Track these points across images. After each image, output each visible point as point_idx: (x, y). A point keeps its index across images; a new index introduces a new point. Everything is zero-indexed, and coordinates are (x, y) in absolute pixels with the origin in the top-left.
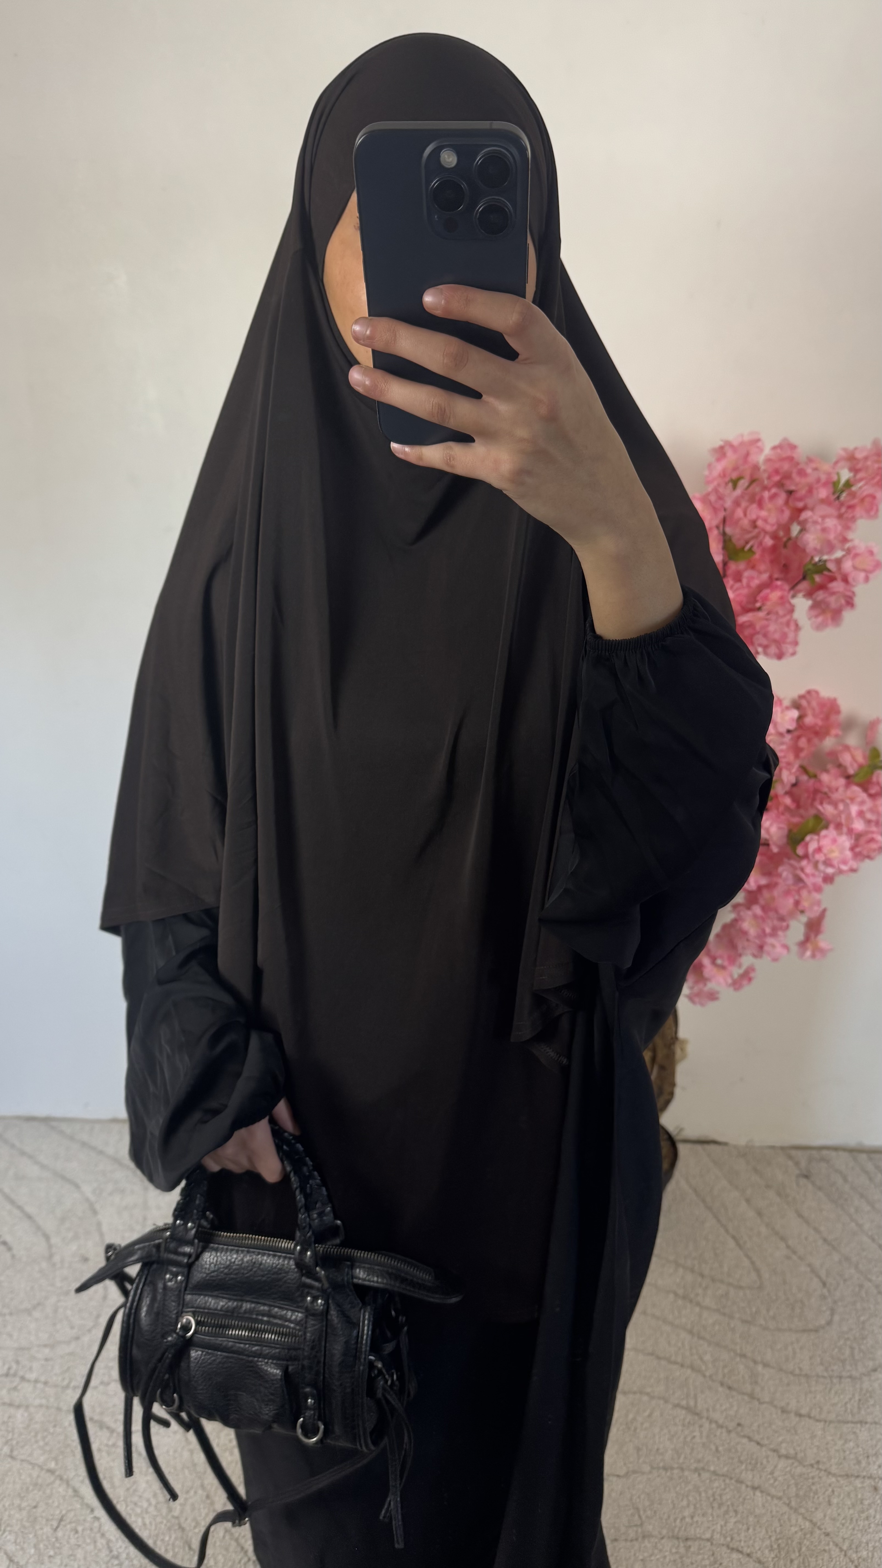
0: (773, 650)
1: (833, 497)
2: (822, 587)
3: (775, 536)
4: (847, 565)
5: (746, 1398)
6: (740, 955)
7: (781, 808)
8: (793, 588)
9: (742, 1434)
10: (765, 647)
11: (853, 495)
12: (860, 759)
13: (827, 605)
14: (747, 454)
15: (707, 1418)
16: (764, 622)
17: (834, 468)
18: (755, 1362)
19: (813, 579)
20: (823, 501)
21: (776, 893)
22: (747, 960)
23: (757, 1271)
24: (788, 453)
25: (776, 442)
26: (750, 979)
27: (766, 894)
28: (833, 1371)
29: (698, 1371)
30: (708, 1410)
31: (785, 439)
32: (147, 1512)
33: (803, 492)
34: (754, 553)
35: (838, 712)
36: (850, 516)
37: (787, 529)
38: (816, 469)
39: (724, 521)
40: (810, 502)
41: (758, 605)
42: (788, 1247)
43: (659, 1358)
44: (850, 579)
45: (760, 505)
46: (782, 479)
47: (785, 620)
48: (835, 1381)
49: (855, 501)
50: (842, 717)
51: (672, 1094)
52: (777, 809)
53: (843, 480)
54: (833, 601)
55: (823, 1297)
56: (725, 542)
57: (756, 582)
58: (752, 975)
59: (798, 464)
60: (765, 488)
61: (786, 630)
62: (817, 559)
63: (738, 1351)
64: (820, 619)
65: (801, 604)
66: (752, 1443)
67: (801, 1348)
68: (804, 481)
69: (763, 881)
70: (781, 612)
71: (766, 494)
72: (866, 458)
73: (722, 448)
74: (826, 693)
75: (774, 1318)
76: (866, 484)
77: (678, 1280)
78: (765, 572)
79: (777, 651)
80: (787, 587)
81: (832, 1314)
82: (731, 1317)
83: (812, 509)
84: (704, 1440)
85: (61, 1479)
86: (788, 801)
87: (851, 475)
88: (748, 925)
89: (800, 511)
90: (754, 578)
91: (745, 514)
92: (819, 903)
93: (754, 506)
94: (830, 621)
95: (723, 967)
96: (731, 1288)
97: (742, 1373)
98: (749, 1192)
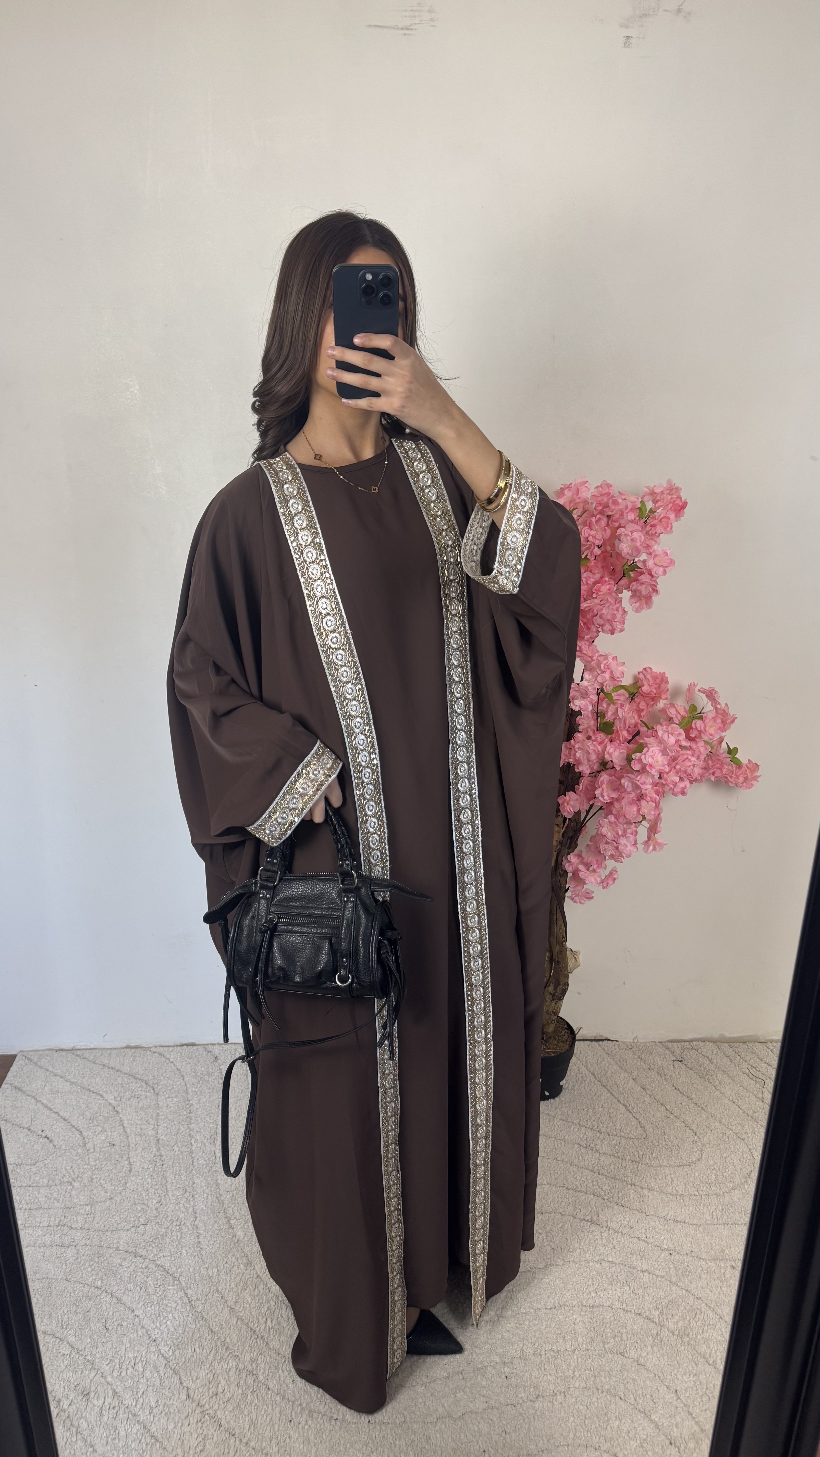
0: (608, 628)
1: (640, 520)
2: (636, 580)
4: (650, 564)
5: (636, 1211)
6: (605, 860)
8: (617, 583)
9: (633, 1236)
10: (602, 626)
11: (654, 518)
12: (683, 713)
13: (641, 593)
14: (580, 492)
15: (607, 1227)
16: (600, 608)
17: (640, 500)
18: (643, 1188)
19: (630, 576)
20: (632, 522)
21: (623, 803)
22: (610, 863)
23: (643, 1127)
24: (606, 490)
25: (598, 484)
26: (614, 879)
27: (617, 805)
31: (603, 482)
32: (176, 1310)
33: (618, 516)
35: (667, 682)
36: (653, 532)
37: (609, 542)
38: (625, 500)
40: (623, 522)
41: (594, 595)
42: (667, 1110)
44: (653, 573)
46: (603, 508)
47: (615, 607)
48: (704, 1197)
49: (656, 522)
50: (670, 686)
51: (567, 985)
53: (648, 508)
54: (644, 590)
55: (695, 1142)
57: (592, 580)
58: (615, 875)
59: (613, 497)
61: (616, 613)
62: (630, 561)
64: (638, 604)
65: (625, 595)
66: (641, 1242)
67: (677, 1177)
68: (617, 508)
70: (610, 600)
71: (593, 521)
72: (660, 494)
73: (561, 489)
74: (657, 669)
75: (656, 1158)
76: (663, 510)
77: (581, 1136)
78: (598, 573)
79: (611, 629)
80: (613, 583)
81: (701, 1153)
82: (623, 1159)
83: (625, 527)
84: (604, 1241)
85: (106, 1292)
87: (653, 504)
88: (607, 832)
89: (617, 529)
94: (645, 605)
95: (594, 871)
96: (623, 1139)
97: (632, 1195)
98: (635, 1073)
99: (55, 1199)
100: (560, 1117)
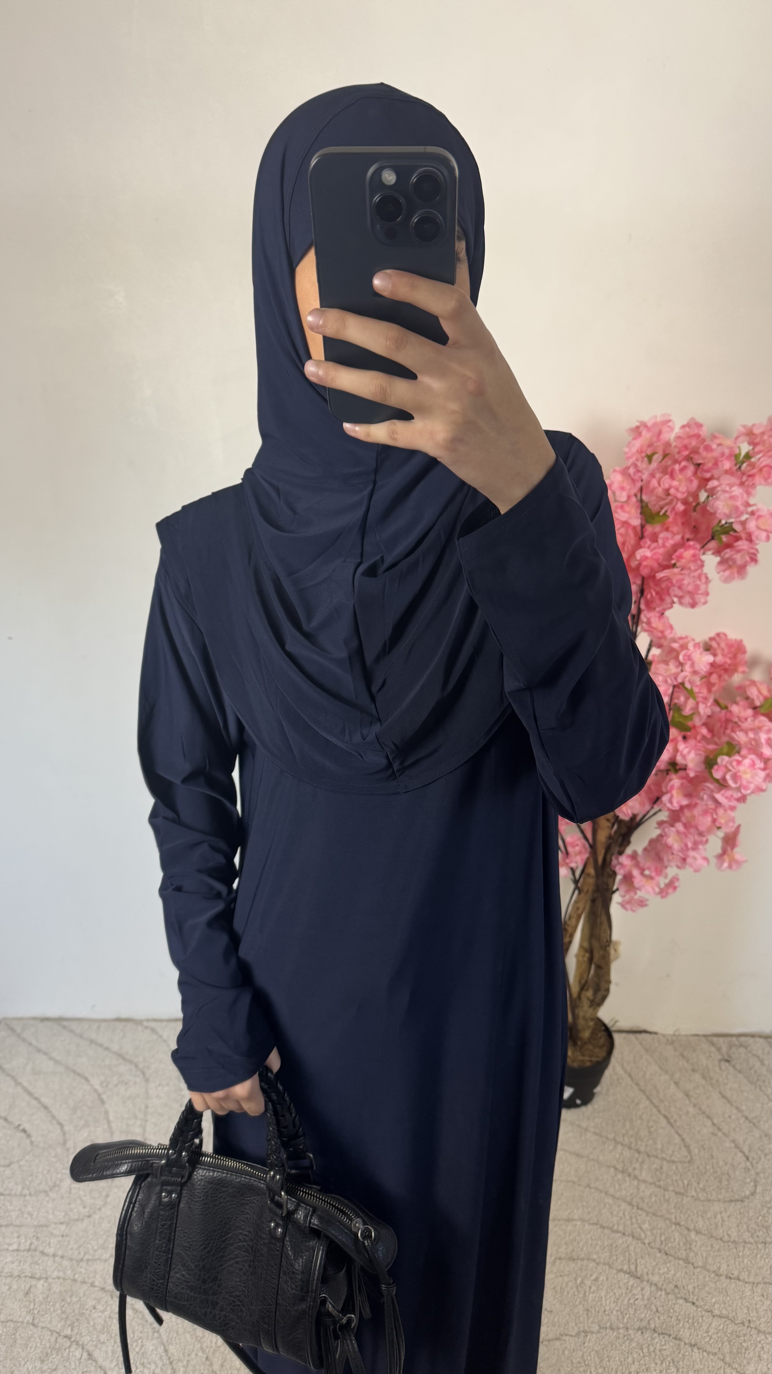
0: (687, 600)
1: (735, 468)
2: (728, 546)
3: (685, 502)
4: (751, 526)
5: (681, 1262)
6: (666, 867)
7: (699, 737)
8: (703, 547)
9: (679, 1296)
10: (680, 598)
11: (753, 466)
12: (765, 692)
13: (734, 561)
14: (660, 433)
15: (648, 1281)
16: (680, 577)
17: (735, 443)
18: (688, 1229)
19: (721, 539)
20: (727, 472)
21: (696, 812)
22: (672, 871)
23: (688, 1147)
24: (696, 431)
25: (685, 423)
26: (675, 888)
27: (687, 813)
28: (758, 1236)
29: (639, 1239)
30: (647, 1274)
31: (693, 419)
33: (710, 465)
34: (668, 517)
35: (744, 652)
36: (751, 484)
37: (696, 495)
38: (720, 445)
39: (641, 489)
40: (716, 473)
41: (673, 562)
42: (714, 1124)
43: (603, 1227)
44: (754, 538)
45: (672, 476)
46: (690, 453)
47: (696, 574)
48: (760, 1246)
49: (755, 471)
50: (747, 656)
51: (608, 990)
52: (695, 738)
53: (743, 453)
54: (738, 558)
55: (747, 1170)
56: (642, 507)
57: (670, 543)
58: (677, 884)
59: (704, 440)
60: (676, 461)
61: (698, 583)
62: (723, 522)
63: (674, 1220)
64: (727, 573)
65: (710, 561)
66: (688, 1304)
67: (729, 1217)
68: (710, 455)
69: (685, 802)
70: (693, 568)
71: (677, 467)
72: (763, 433)
73: (637, 428)
74: (733, 635)
75: (704, 1190)
76: (763, 456)
77: (617, 1156)
78: (678, 533)
79: (691, 601)
80: (698, 546)
81: (756, 1186)
82: (666, 1189)
83: (718, 479)
84: (646, 1302)
85: (77, 1344)
86: (704, 731)
87: (751, 448)
88: (672, 840)
89: (708, 480)
90: (669, 539)
91: (659, 484)
92: (733, 820)
93: (667, 476)
94: (736, 575)
95: (651, 878)
96: (665, 1163)
97: (677, 1240)
98: (677, 1076)
99: (29, 1213)
100: (592, 1130)
